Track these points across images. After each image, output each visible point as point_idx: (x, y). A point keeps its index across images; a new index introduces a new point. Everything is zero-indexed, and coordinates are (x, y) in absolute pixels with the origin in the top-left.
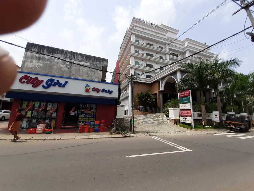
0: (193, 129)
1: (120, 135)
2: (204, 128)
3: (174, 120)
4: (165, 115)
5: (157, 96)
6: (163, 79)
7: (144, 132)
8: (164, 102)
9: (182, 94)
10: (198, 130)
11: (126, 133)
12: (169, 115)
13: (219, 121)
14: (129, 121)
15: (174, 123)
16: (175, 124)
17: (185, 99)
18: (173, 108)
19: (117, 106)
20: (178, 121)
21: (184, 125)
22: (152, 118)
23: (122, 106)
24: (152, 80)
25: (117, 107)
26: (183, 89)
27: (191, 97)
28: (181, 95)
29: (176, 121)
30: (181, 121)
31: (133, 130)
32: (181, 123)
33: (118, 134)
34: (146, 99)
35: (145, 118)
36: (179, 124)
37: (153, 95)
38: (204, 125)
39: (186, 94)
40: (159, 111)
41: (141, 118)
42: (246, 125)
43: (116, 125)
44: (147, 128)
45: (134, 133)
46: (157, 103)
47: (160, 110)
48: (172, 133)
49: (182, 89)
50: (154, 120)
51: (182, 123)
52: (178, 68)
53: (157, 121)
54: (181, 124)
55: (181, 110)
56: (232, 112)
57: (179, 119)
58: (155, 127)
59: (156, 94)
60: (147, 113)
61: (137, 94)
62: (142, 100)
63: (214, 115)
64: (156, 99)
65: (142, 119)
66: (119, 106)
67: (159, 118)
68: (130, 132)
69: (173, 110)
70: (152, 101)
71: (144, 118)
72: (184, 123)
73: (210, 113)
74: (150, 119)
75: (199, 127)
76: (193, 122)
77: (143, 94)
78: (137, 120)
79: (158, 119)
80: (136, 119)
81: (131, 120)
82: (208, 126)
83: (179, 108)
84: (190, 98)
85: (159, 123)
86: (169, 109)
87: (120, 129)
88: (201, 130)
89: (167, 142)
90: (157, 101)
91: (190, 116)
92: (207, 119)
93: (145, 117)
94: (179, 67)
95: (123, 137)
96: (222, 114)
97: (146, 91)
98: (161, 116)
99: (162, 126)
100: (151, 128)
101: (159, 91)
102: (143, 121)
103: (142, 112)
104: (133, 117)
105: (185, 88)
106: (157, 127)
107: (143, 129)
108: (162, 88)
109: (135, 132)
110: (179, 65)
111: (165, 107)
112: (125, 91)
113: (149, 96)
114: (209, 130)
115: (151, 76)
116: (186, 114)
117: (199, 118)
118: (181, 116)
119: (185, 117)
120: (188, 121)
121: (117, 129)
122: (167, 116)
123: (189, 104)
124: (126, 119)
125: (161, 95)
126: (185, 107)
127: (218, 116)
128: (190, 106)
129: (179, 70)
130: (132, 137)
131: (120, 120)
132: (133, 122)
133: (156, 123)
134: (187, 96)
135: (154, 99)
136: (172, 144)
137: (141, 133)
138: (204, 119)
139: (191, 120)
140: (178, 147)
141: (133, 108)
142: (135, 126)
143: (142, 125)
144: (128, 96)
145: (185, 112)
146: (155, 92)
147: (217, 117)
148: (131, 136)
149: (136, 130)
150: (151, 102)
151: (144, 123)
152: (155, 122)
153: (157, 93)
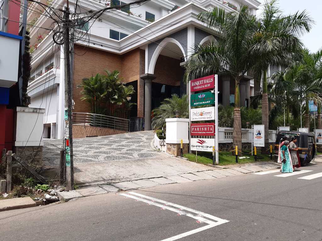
0: (217, 165)
1: (27, 200)
2: (237, 162)
3: (176, 146)
4: (156, 135)
5: (136, 89)
6: (152, 44)
7: (103, 182)
8: (155, 104)
9: (197, 83)
10: (227, 167)
11: (46, 191)
12: (165, 135)
13: (263, 146)
14: (57, 154)
15: (176, 155)
16: (178, 155)
17: (204, 96)
18: (175, 117)
19: (18, 109)
20: (186, 149)
21: (199, 157)
22: (124, 143)
23: (35, 111)
24: (127, 46)
25: (17, 112)
26: (200, 72)
27: (217, 93)
28: (196, 86)
29: (181, 147)
30: (192, 149)
31: (69, 179)
32: (190, 152)
33: (19, 197)
34: (110, 96)
35: (105, 145)
36: (187, 155)
37: (127, 85)
38: (237, 154)
39: (207, 84)
40: (141, 125)
41: (95, 145)
42: (309, 151)
43: (14, 170)
44: (111, 171)
45: (75, 189)
46: (137, 106)
47: (143, 124)
48: (174, 179)
49: (198, 72)
50: (128, 149)
51: (194, 152)
52: (191, 19)
53: (136, 150)
54: (192, 156)
55: (192, 122)
56: (284, 126)
57: (188, 144)
58: (134, 166)
59: (135, 83)
60: (111, 131)
61: (84, 80)
62: (98, 97)
63: (255, 133)
64: (134, 97)
65: (97, 148)
66: (22, 108)
67: (141, 144)
68: (60, 188)
69: (176, 123)
70: (124, 100)
71: (102, 145)
72: (198, 151)
73: (247, 129)
74: (119, 146)
75: (226, 161)
76: (217, 148)
77: (100, 80)
78: (82, 151)
79: (139, 146)
80: (80, 149)
81: (63, 153)
82: (244, 157)
83: (188, 118)
84: (214, 94)
85: (142, 155)
86: (167, 120)
87: (29, 179)
88: (232, 166)
89: (166, 206)
90: (137, 103)
91: (212, 136)
92: (243, 142)
93: (106, 141)
94: (192, 16)
95: (37, 205)
96: (269, 130)
97: (109, 72)
98: (147, 139)
99: (150, 161)
100: (121, 170)
101: (142, 76)
102: (100, 152)
103: (99, 128)
104: (69, 142)
105: (204, 71)
106: (139, 165)
107: (100, 175)
108: (150, 69)
109: (76, 185)
110: (192, 13)
111: (155, 115)
112: (48, 68)
113: (117, 88)
114: (247, 165)
115: (123, 35)
116: (204, 131)
117: (228, 139)
118: (192, 137)
119: (201, 139)
120: (208, 147)
121: (16, 181)
122: (160, 138)
123: (211, 109)
124: (49, 149)
125: (146, 87)
126: (202, 115)
127: (263, 135)
128: (213, 112)
129: (192, 25)
130: (67, 200)
131: (28, 153)
132: (72, 156)
133: (136, 155)
134: (208, 90)
135: (130, 95)
136: (179, 209)
137: (95, 186)
138: (237, 141)
139: (214, 145)
140: (195, 214)
141: (69, 115)
142: (76, 168)
143: (99, 163)
144: (58, 85)
145: (201, 127)
146: (131, 80)
147: (260, 138)
148: (63, 199)
149: (80, 177)
150: (121, 104)
151: (101, 158)
152: (132, 153)
153: (137, 81)
